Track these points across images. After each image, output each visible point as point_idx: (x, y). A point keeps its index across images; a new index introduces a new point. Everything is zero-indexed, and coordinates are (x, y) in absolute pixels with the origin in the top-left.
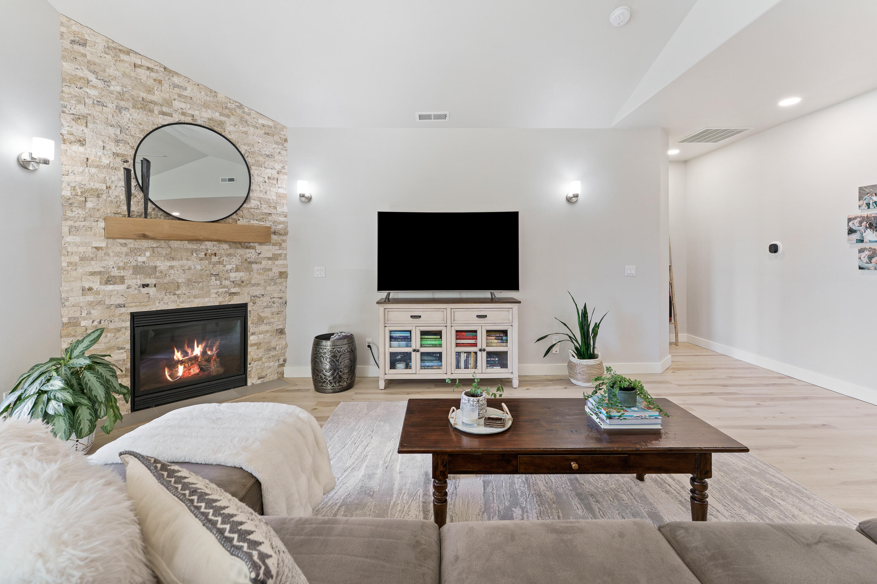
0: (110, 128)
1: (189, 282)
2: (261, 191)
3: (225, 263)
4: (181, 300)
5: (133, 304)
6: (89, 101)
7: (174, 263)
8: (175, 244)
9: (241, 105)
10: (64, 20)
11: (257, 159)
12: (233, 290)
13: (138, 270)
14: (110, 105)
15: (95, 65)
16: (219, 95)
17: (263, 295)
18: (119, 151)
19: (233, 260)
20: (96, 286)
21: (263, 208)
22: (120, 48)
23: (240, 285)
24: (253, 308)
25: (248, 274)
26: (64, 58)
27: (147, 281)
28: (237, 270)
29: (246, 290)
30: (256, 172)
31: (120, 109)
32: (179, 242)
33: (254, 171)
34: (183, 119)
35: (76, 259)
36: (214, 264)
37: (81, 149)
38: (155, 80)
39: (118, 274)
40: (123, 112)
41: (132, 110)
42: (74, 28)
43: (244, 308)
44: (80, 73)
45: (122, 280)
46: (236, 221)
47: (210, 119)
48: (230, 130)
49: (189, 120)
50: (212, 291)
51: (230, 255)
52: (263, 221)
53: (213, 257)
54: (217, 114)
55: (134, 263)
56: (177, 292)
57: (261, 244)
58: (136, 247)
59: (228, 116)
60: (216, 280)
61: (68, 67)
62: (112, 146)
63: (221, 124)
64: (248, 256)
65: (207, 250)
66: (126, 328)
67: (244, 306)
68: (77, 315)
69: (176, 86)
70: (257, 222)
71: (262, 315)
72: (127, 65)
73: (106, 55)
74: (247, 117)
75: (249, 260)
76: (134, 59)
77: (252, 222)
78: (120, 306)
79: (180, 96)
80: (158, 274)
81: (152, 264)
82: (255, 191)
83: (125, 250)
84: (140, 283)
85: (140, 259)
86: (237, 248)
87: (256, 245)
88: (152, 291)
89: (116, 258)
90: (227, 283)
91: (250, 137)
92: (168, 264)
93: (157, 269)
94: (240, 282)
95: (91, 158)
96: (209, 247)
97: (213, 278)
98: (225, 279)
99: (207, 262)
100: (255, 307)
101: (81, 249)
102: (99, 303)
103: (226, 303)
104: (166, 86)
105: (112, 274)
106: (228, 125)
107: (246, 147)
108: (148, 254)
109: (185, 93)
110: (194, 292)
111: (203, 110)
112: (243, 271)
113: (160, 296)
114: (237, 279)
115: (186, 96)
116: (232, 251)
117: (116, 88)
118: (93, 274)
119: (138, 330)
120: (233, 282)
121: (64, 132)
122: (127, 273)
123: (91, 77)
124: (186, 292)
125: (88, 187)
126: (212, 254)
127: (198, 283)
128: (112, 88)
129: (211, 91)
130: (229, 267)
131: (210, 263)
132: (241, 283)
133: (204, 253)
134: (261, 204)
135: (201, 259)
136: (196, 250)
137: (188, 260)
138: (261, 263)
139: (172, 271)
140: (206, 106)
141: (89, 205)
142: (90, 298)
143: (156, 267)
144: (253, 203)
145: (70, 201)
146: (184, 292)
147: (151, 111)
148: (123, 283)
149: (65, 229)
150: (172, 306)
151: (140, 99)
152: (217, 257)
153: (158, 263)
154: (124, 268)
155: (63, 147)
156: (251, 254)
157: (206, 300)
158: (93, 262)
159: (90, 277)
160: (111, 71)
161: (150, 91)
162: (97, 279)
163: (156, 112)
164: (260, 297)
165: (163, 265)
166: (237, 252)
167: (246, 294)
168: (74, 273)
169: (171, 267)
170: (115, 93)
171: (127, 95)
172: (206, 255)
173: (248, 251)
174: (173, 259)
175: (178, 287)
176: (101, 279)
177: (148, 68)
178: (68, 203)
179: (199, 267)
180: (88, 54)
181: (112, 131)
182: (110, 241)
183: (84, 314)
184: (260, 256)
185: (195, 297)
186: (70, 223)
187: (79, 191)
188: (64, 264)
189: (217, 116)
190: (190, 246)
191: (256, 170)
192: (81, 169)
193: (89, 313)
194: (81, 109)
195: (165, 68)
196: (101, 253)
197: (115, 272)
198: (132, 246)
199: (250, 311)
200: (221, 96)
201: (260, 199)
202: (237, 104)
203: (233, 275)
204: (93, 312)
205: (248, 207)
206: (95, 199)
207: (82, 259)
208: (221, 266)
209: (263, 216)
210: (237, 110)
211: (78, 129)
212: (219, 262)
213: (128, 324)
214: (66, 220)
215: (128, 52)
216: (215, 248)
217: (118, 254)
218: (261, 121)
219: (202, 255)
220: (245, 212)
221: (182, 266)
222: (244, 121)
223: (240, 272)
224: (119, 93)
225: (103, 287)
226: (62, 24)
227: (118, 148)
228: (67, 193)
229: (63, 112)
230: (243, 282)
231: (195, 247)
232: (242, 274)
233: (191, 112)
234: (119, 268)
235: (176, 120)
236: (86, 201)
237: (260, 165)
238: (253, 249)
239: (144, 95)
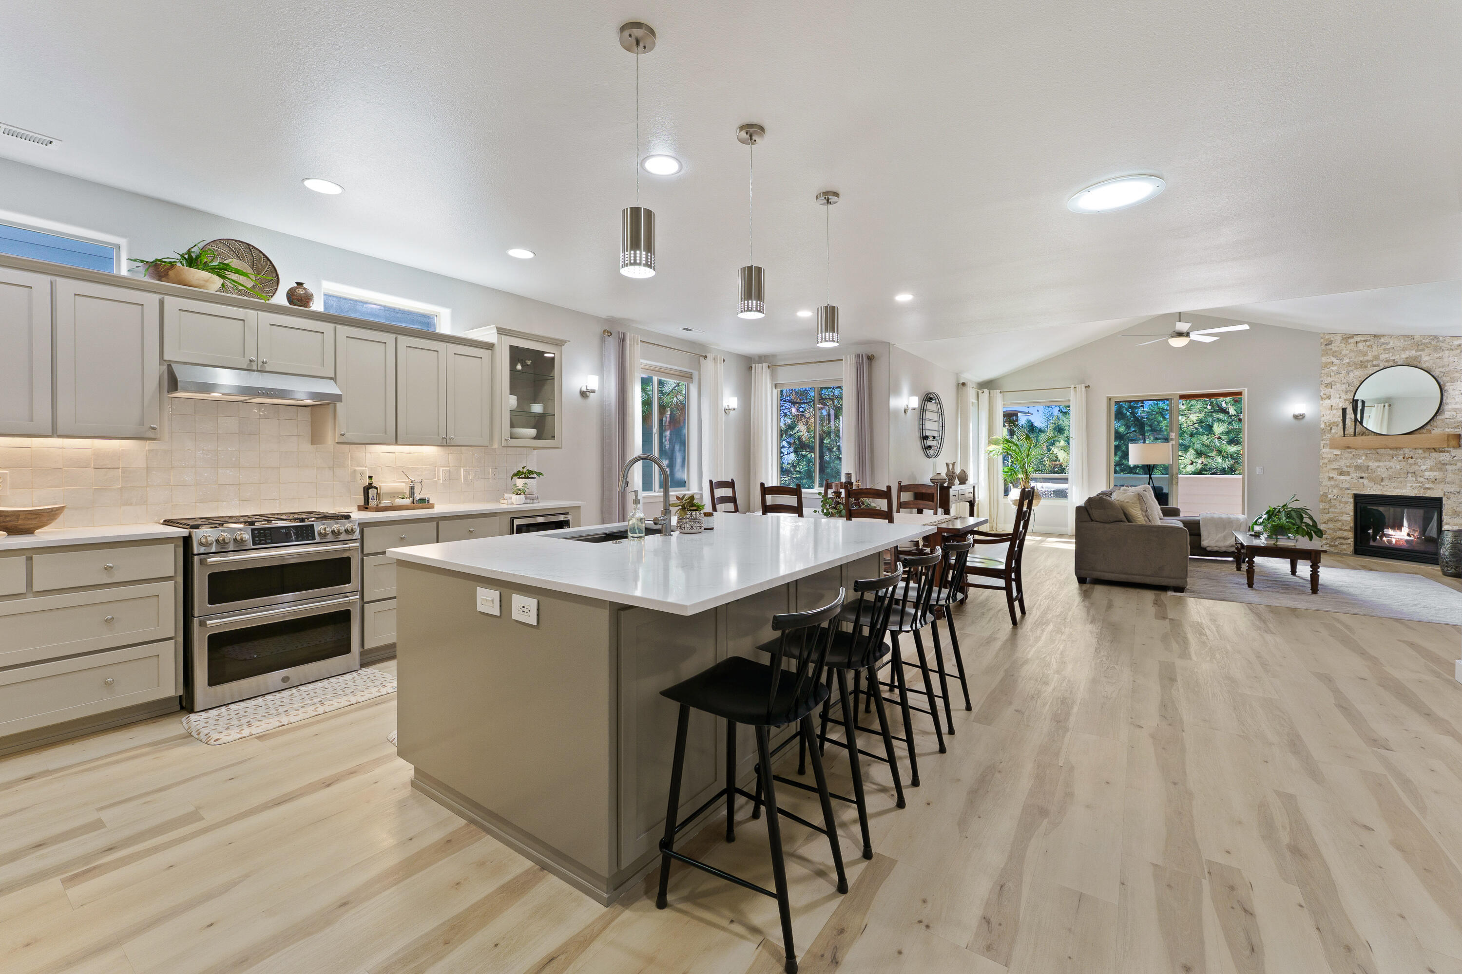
0: (1343, 385)
1: (1390, 478)
2: (1456, 403)
3: (1419, 464)
4: (1385, 489)
5: (1354, 489)
6: (1333, 374)
7: (1380, 464)
8: (1382, 451)
9: (1435, 336)
10: (1322, 335)
11: (1452, 376)
12: (1427, 486)
13: (1358, 468)
14: (1343, 372)
15: (1336, 352)
16: (1415, 337)
17: (1458, 493)
18: (1348, 398)
19: (1427, 462)
20: (1335, 476)
21: (1458, 417)
22: (1350, 336)
23: (1433, 482)
24: (1448, 502)
25: (1442, 473)
26: (1322, 356)
27: (1363, 475)
28: (1431, 470)
29: (1441, 486)
30: (1451, 387)
31: (1348, 373)
32: (1383, 450)
33: (1449, 387)
34: (1386, 365)
35: (1326, 461)
36: (1411, 464)
37: (1329, 401)
38: (1368, 346)
39: (1347, 470)
40: (1350, 373)
41: (1355, 371)
42: (1327, 337)
43: (1440, 501)
44: (1329, 360)
45: (1348, 474)
46: (1430, 431)
47: (1407, 358)
48: (1426, 359)
49: (1391, 363)
50: (1408, 484)
51: (1424, 458)
52: (1459, 428)
53: (1410, 459)
54: (1414, 352)
55: (1355, 464)
56: (1382, 484)
57: (1454, 447)
58: (1357, 453)
59: (1423, 350)
60: (1412, 477)
61: (1324, 359)
62: (1344, 396)
63: (1416, 358)
64: (1442, 458)
65: (1405, 454)
66: (1351, 502)
67: (1440, 500)
68: (1327, 491)
69: (1384, 344)
70: (1452, 430)
71: (1457, 510)
72: (1352, 345)
73: (1342, 344)
74: (1442, 344)
75: (1443, 462)
76: (1358, 339)
77: (1447, 430)
78: (1348, 489)
79: (1384, 350)
80: (1370, 471)
81: (1365, 464)
82: (1450, 404)
83: (1350, 455)
84: (1359, 475)
85: (1359, 461)
86: (1431, 452)
87: (1451, 449)
88: (1365, 481)
89: (1345, 461)
90: (1422, 479)
91: (1446, 360)
92: (1376, 464)
93: (1369, 468)
94: (1433, 480)
95: (1334, 405)
96: (1406, 453)
97: (1410, 475)
98: (1420, 477)
99: (1405, 463)
100: (1449, 502)
101: (1329, 456)
102: (1337, 486)
103: (1421, 495)
104: (1375, 347)
105: (1343, 470)
106: (1423, 356)
107: (1440, 370)
108: (1364, 458)
109: (1389, 346)
110: (1394, 484)
111: (1403, 352)
112: (1436, 471)
113: (1371, 485)
114: (1431, 477)
115: (1389, 348)
116: (1426, 455)
117: (1346, 361)
118: (1334, 469)
119: (1359, 505)
120: (1427, 479)
121: (1322, 394)
122: (1351, 470)
123: (1334, 360)
124: (1389, 484)
125: (1332, 421)
126: (1409, 458)
127: (1398, 478)
128: (1344, 362)
129: (1408, 337)
130: (1424, 467)
131: (1407, 464)
132: (1435, 480)
133: (1402, 457)
134: (1457, 413)
135: (1400, 461)
136: (1396, 455)
137: (1389, 461)
138: (1456, 465)
139: (1379, 469)
140: (1404, 349)
141: (1333, 431)
142: (1332, 483)
143: (1368, 466)
144: (1447, 414)
145: (1324, 430)
146: (1387, 484)
147: (1366, 367)
148: (1349, 475)
149: (1322, 445)
150: (1379, 493)
151: (1359, 362)
152: (1413, 460)
153: (1370, 464)
154: (1350, 467)
155: (1321, 402)
156: (1445, 457)
157: (1404, 491)
158: (1334, 463)
159: (1332, 471)
160: (1344, 352)
161: (1365, 354)
162: (1336, 472)
163: (1369, 366)
164: (1454, 494)
165: (1373, 465)
166: (1431, 456)
167: (1440, 490)
168: (1325, 468)
169: (1378, 467)
170: (1346, 364)
171: (1351, 363)
172: (1404, 458)
173: (1442, 454)
174: (1379, 461)
175: (1382, 480)
176: (1337, 472)
177: (1364, 341)
178: (1323, 431)
179: (1398, 467)
180: (1333, 348)
181: (1344, 387)
182: (1343, 451)
183: (1330, 492)
184: (1455, 458)
185: (1395, 488)
186: (1324, 442)
187: (1328, 424)
188: (1321, 464)
189: (1413, 353)
190: (1391, 452)
191: (1451, 385)
192: (1329, 412)
193: (1332, 491)
194: (1330, 380)
195: (1375, 336)
196: (1338, 458)
197: (1345, 469)
198: (1354, 453)
199: (1445, 504)
200: (1417, 338)
201: (1455, 410)
202: (1431, 337)
203: (1427, 474)
204: (1334, 490)
205: (1443, 418)
206: (1336, 427)
207: (1329, 461)
208: (1417, 466)
209: (1458, 424)
210: (1433, 343)
211: (1328, 391)
212: (1415, 464)
213: (1352, 500)
214: (1322, 440)
215: (1352, 336)
216: (1411, 453)
217: (1346, 458)
218: (1456, 343)
219: (1401, 458)
220: (1439, 423)
221: (1385, 466)
222: (1436, 349)
223: (1434, 471)
224: (1348, 363)
225: (1339, 477)
226: (1322, 338)
227: (1347, 396)
228: (1323, 426)
229: (1322, 384)
230: (1436, 480)
231: (1395, 453)
232: (1435, 473)
233: (1392, 358)
234: (1347, 467)
235: (1382, 367)
236: (1331, 429)
237: (1454, 380)
238: (1448, 452)
239: (1361, 359)
